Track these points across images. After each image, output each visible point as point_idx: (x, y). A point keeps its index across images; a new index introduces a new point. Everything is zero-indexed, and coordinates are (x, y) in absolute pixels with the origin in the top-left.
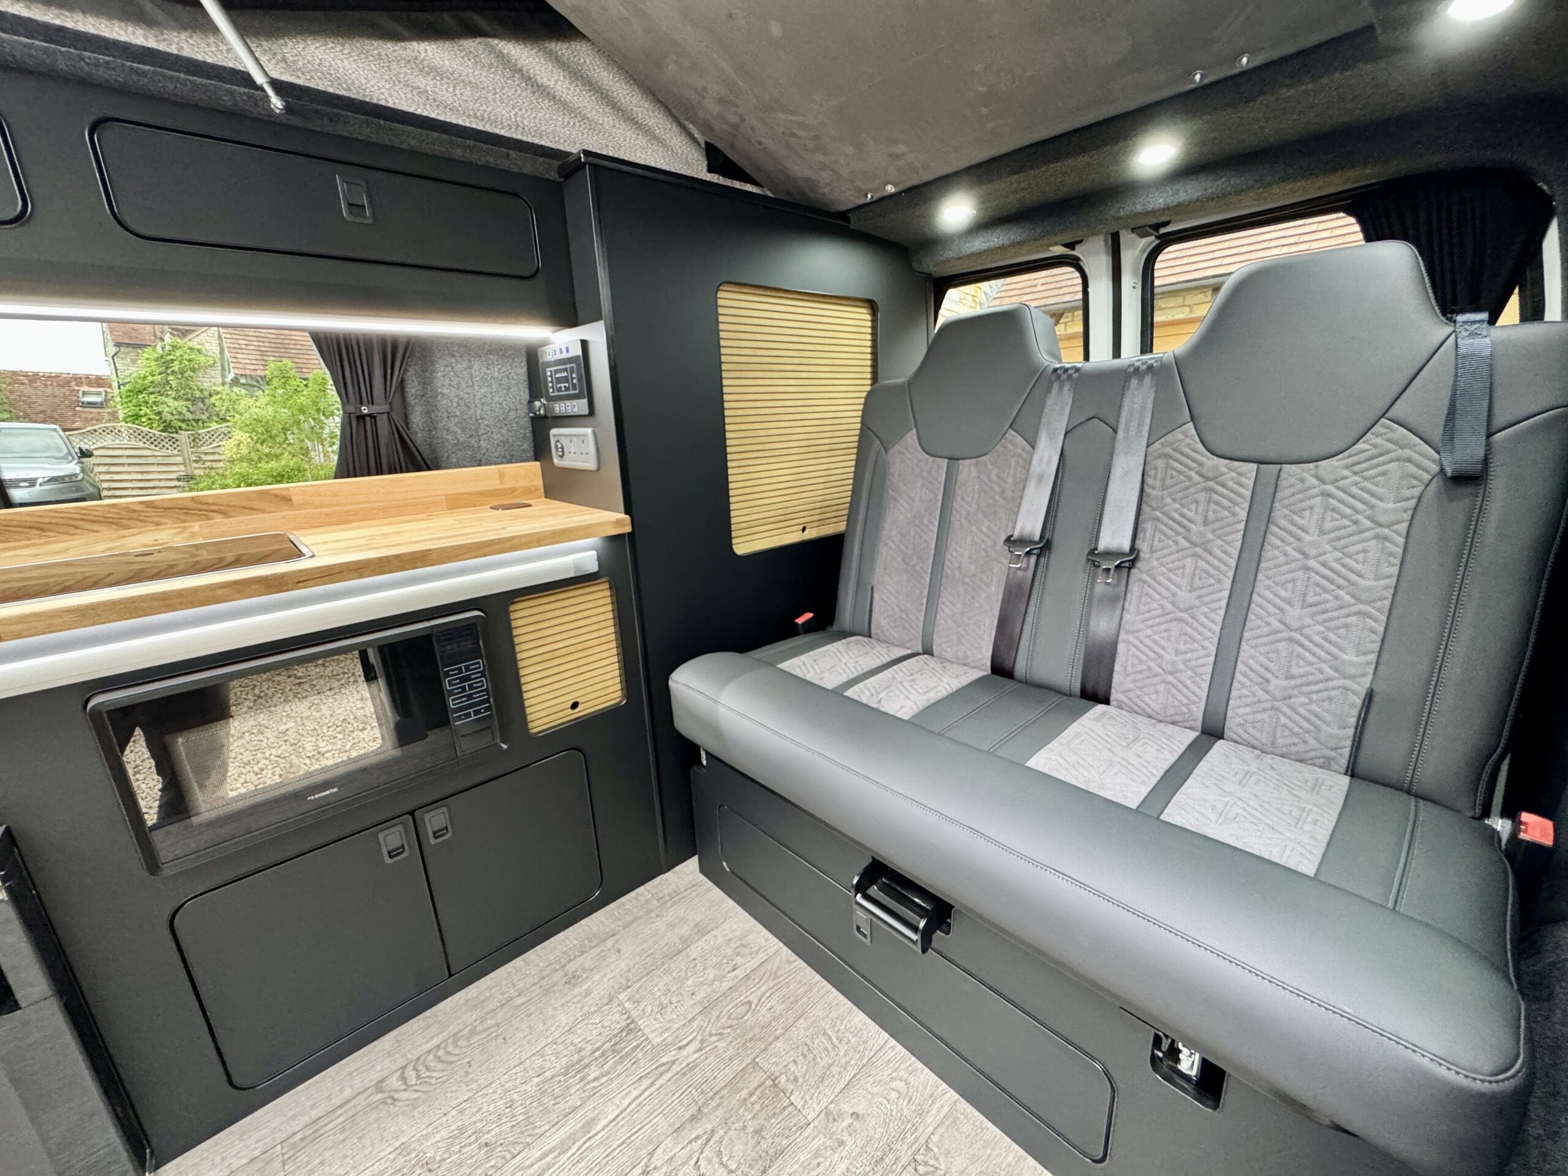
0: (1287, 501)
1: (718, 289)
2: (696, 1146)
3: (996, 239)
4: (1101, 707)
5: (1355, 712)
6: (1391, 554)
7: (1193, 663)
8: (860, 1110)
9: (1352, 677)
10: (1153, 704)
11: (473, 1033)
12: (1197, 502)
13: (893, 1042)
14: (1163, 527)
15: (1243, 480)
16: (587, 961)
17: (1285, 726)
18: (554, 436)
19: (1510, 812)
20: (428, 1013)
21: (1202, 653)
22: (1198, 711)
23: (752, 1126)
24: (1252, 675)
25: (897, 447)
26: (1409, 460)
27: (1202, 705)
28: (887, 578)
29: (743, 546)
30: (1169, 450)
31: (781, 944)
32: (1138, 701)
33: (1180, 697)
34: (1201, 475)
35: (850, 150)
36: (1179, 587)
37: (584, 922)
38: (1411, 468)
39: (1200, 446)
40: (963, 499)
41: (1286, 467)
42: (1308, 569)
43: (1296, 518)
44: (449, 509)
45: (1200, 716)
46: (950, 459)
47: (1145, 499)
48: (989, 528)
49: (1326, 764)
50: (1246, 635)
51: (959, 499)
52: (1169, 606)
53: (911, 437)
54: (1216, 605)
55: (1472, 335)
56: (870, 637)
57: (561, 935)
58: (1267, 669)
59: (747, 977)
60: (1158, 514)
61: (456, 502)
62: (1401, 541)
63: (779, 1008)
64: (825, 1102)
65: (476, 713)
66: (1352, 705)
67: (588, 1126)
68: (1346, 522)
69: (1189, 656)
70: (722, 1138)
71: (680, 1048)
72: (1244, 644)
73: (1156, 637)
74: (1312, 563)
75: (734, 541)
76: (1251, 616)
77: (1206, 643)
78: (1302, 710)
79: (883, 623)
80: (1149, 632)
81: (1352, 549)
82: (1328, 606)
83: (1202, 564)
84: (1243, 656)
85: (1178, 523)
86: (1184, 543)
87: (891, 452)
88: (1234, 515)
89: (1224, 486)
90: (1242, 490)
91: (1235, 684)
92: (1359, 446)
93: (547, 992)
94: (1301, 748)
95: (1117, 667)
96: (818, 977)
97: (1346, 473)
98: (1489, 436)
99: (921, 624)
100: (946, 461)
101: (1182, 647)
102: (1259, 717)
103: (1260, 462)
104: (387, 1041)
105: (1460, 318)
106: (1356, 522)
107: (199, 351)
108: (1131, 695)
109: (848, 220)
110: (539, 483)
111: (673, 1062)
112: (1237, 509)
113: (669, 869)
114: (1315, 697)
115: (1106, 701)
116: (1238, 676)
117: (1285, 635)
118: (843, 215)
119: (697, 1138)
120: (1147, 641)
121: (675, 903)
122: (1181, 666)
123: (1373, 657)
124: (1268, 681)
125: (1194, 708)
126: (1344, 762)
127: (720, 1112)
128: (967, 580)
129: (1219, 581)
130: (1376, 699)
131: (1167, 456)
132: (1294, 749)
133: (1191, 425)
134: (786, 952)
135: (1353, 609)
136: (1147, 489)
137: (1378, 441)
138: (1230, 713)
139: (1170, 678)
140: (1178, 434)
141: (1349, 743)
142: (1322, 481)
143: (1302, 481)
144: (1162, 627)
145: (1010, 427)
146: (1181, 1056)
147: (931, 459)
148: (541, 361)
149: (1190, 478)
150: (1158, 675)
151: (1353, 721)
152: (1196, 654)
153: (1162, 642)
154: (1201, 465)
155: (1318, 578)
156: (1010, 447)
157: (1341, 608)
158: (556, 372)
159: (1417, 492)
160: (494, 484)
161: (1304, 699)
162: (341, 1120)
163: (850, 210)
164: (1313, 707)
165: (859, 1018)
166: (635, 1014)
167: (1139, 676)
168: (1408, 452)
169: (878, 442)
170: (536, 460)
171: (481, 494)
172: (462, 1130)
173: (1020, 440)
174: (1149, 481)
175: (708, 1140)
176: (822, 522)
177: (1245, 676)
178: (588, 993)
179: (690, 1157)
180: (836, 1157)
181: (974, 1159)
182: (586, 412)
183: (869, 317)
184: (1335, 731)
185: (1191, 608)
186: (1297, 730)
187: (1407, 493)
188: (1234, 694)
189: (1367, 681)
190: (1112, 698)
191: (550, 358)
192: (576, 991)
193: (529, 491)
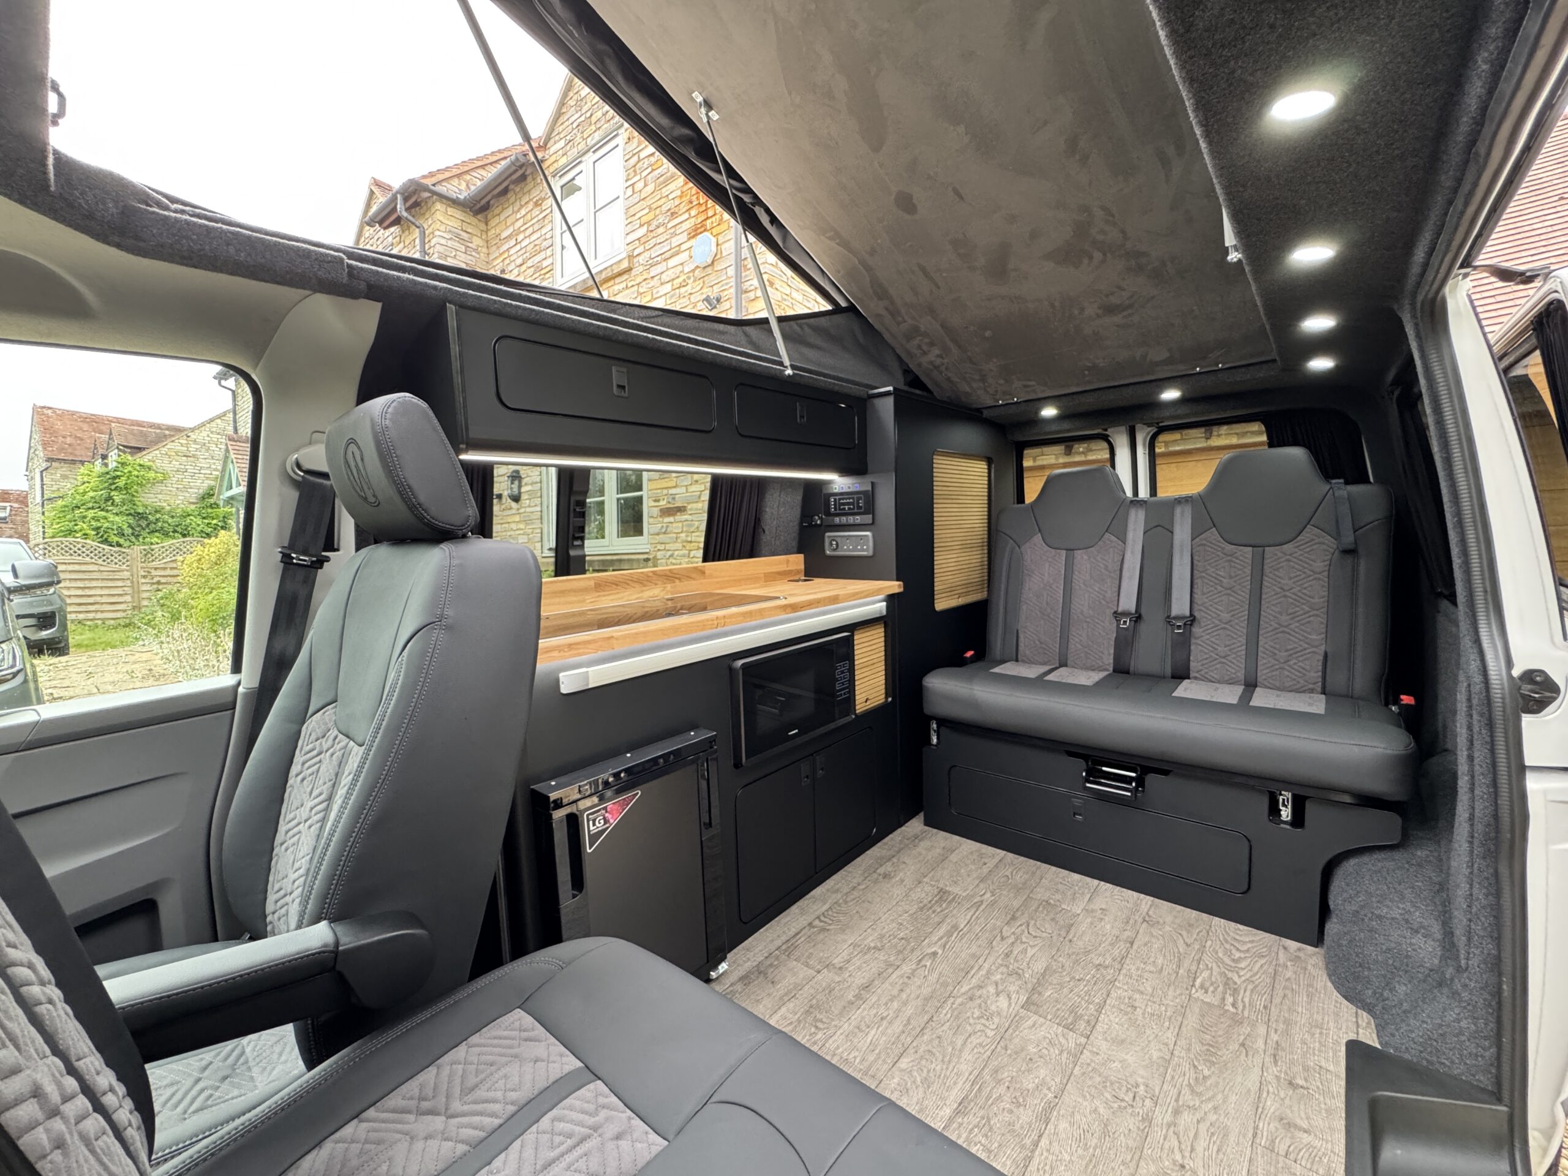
0: (1270, 565)
1: (933, 454)
2: (1024, 927)
3: (1066, 425)
4: (1186, 682)
5: (1320, 663)
6: (1323, 586)
7: (1235, 651)
8: (1104, 907)
9: (1316, 647)
10: (1215, 676)
11: (846, 902)
12: (1224, 567)
13: (1102, 883)
14: (1206, 581)
15: (1247, 556)
16: (888, 867)
17: (1288, 676)
18: (829, 537)
19: (1396, 701)
20: (807, 896)
21: (1239, 644)
22: (1241, 675)
23: (1048, 918)
24: (1267, 652)
25: (1028, 544)
26: (1323, 543)
27: (1243, 672)
28: (1028, 624)
29: (941, 605)
30: (1204, 542)
31: (1005, 852)
32: (1207, 676)
33: (1230, 669)
34: (1225, 554)
35: (1002, 382)
36: (1221, 611)
37: (868, 852)
38: (1325, 547)
39: (1220, 539)
40: (1079, 572)
41: (1267, 549)
42: (1285, 596)
43: (1277, 573)
44: (766, 581)
45: (1243, 677)
46: (1067, 550)
47: (1195, 567)
48: (1099, 588)
49: (1312, 691)
50: (1261, 632)
51: (1076, 573)
52: (1217, 622)
53: (1038, 538)
54: (1242, 619)
55: (1339, 489)
56: (1017, 660)
57: (859, 859)
58: (1274, 648)
59: (996, 866)
60: (1204, 574)
61: (771, 578)
62: (1326, 579)
63: (1026, 876)
64: (1082, 907)
65: (845, 694)
66: (1318, 660)
67: (955, 927)
68: (1299, 573)
69: (1233, 646)
70: (1035, 924)
71: (981, 896)
72: (1260, 637)
73: (1213, 639)
74: (1288, 594)
75: (936, 601)
76: (1261, 622)
77: (1240, 639)
78: (1296, 667)
79: (1028, 652)
80: (1208, 637)
81: (1305, 585)
82: (1298, 614)
83: (1232, 598)
84: (1261, 643)
85: (1216, 578)
86: (1220, 588)
87: (1023, 548)
88: (1244, 572)
89: (1237, 558)
90: (1246, 560)
91: (1259, 658)
92: (1299, 538)
93: (876, 882)
94: (1298, 686)
95: (1192, 658)
96: (1039, 863)
97: (1296, 550)
98: (1354, 532)
99: (1057, 650)
100: (1065, 552)
101: (1227, 643)
102: (1274, 673)
103: (1253, 547)
104: (794, 909)
105: (1334, 481)
106: (1304, 573)
107: (150, 468)
108: (1203, 673)
109: (982, 413)
110: (802, 567)
111: (982, 902)
112: (1246, 570)
113: (900, 826)
114: (1301, 659)
115: (1189, 678)
116: (1260, 654)
117: (1281, 630)
118: (979, 410)
119: (1021, 925)
120: (1207, 642)
121: (920, 841)
122: (1229, 653)
123: (1323, 636)
124: (1275, 654)
125: (1239, 674)
126: (1319, 689)
127: (1026, 915)
128: (1088, 620)
129: (1242, 606)
130: (1329, 657)
131: (1204, 545)
132: (1295, 687)
133: (1214, 529)
134: (1010, 855)
135: (1311, 613)
136: (1195, 562)
137: (1308, 535)
138: (1259, 674)
139: (1223, 660)
140: (1208, 533)
141: (1320, 680)
142: (1285, 554)
143: (1276, 555)
144: (1215, 634)
145: (1107, 531)
146: (1282, 813)
147: (1053, 551)
148: (824, 491)
149: (1218, 556)
150: (1216, 659)
151: (1320, 668)
152: (1235, 646)
153: (1217, 642)
154: (1223, 549)
155: (1291, 600)
156: (1108, 542)
157: (1305, 614)
158: (840, 499)
159: (1329, 557)
160: (783, 568)
161: (1294, 661)
162: (802, 939)
163: (984, 408)
164: (1300, 664)
165: (1076, 877)
166: (941, 885)
167: (1205, 662)
168: (1321, 540)
169: (1012, 542)
170: (799, 552)
171: (779, 573)
172: (882, 937)
173: (1113, 538)
174: (1196, 558)
175: (1028, 926)
176: (967, 593)
177: (1264, 653)
178: (902, 881)
179: (1023, 931)
180: (1103, 924)
181: (1175, 917)
182: (871, 522)
183: (986, 467)
184: (1312, 674)
185: (1230, 621)
186: (1294, 677)
187: (1326, 558)
188: (1259, 663)
189: (1323, 648)
190: (1191, 676)
191: (836, 491)
192: (894, 880)
193: (798, 572)
